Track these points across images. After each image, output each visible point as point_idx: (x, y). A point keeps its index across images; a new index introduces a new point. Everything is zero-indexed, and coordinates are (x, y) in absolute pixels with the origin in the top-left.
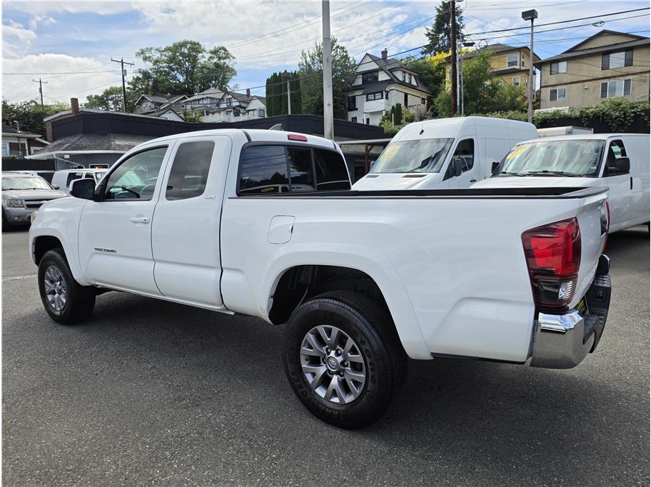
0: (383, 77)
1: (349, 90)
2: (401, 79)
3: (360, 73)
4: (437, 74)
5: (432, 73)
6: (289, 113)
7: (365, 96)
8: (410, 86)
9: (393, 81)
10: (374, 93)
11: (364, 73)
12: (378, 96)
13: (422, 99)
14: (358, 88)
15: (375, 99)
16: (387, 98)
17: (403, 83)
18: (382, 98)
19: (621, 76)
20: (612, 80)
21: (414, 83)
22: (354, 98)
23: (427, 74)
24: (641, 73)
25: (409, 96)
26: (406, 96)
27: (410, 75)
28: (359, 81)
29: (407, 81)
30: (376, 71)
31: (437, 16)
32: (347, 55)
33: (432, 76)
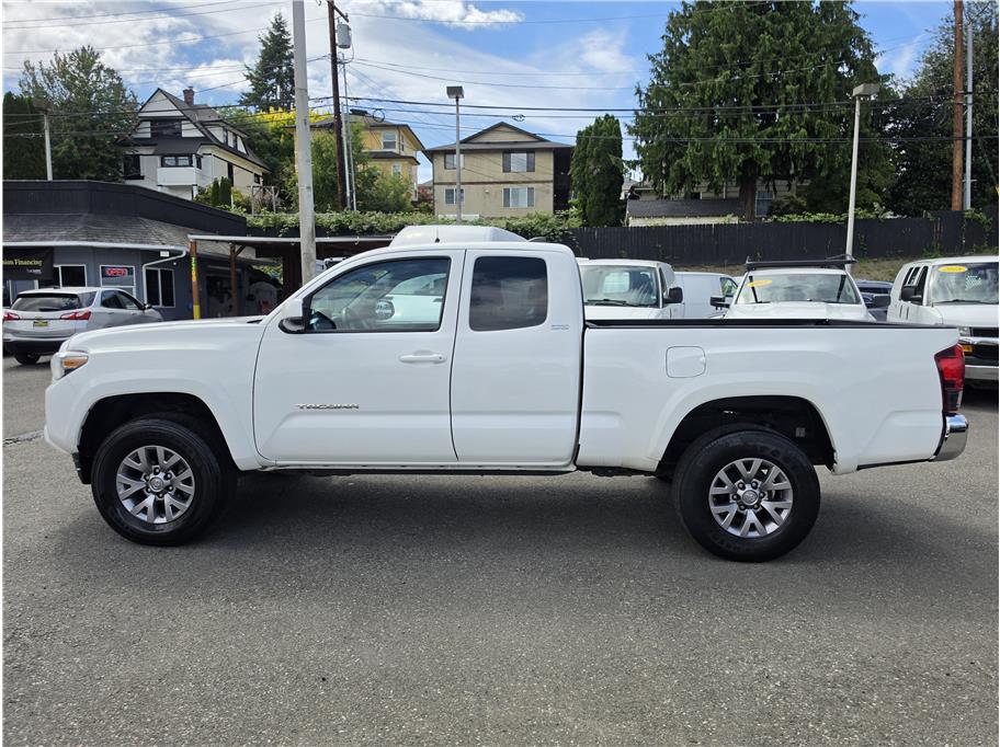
0: (189, 131)
1: (125, 144)
2: (222, 140)
3: (146, 119)
4: (274, 140)
5: (265, 137)
6: (50, 178)
7: (158, 159)
8: (235, 151)
9: (208, 140)
10: (177, 156)
11: (153, 120)
12: (184, 161)
13: (256, 175)
14: (144, 143)
15: (177, 166)
16: (199, 166)
17: (224, 146)
18: (191, 165)
19: (524, 182)
20: (515, 186)
21: (241, 148)
22: (137, 158)
23: (259, 138)
24: (543, 182)
25: (235, 168)
26: (230, 166)
27: (235, 135)
28: (145, 131)
29: (231, 144)
30: (178, 120)
31: (263, 52)
32: (120, 84)
33: (267, 143)
